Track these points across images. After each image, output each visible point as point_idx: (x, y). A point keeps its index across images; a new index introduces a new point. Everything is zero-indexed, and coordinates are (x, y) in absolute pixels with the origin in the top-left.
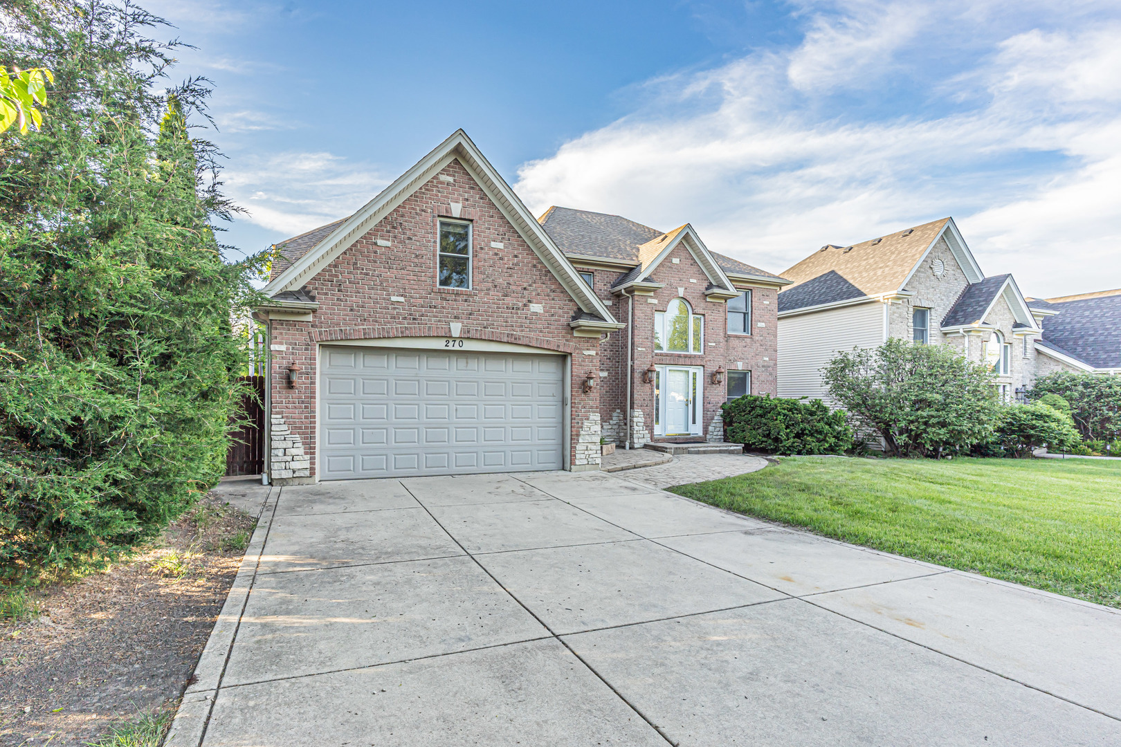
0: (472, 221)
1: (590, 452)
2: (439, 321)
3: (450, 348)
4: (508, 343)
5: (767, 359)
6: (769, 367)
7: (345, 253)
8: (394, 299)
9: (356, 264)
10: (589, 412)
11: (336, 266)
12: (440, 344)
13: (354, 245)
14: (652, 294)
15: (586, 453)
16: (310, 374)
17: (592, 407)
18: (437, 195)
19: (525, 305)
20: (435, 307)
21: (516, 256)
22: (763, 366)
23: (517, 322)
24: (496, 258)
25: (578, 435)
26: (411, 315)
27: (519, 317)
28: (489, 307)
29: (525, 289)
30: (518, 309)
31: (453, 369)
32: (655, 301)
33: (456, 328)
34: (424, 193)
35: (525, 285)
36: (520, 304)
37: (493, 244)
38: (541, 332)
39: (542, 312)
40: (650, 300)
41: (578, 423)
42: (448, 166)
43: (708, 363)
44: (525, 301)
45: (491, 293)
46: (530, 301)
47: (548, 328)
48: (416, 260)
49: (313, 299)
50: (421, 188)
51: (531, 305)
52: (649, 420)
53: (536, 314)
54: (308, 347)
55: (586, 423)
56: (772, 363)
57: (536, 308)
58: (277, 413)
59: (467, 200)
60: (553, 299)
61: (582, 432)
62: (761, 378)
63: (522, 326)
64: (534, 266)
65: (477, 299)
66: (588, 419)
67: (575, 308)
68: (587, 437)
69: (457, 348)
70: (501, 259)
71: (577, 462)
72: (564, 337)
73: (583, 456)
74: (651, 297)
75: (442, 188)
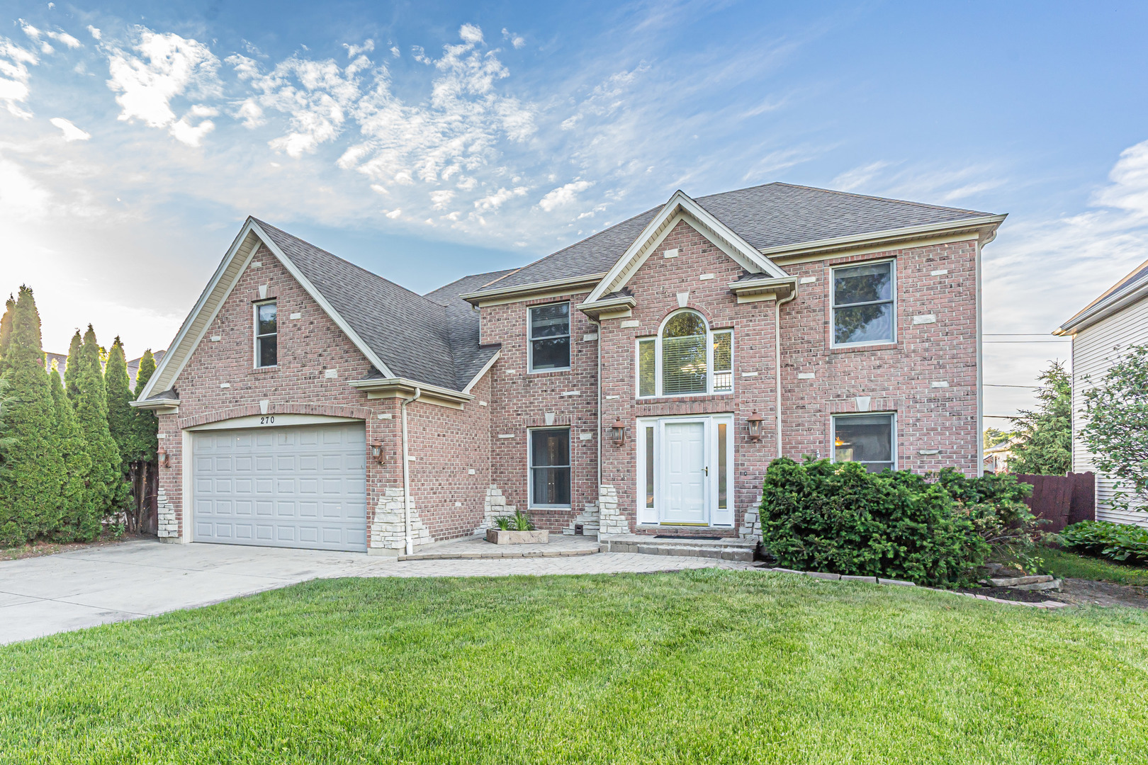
0: (275, 298)
1: (386, 534)
2: (253, 401)
3: (265, 425)
4: (306, 414)
5: (945, 384)
6: (950, 399)
7: (194, 353)
8: (223, 386)
9: (200, 361)
10: (386, 486)
11: (190, 366)
12: (256, 422)
13: (199, 346)
14: (629, 314)
15: (382, 534)
16: (179, 454)
17: (388, 481)
18: (250, 283)
19: (321, 373)
20: (250, 388)
21: (312, 323)
22: (930, 400)
23: (313, 391)
24: (296, 329)
25: (374, 513)
26: (234, 398)
27: (315, 386)
28: (290, 380)
29: (320, 355)
30: (314, 378)
31: (275, 443)
32: (636, 323)
33: (264, 406)
34: (241, 285)
35: (321, 350)
36: (317, 372)
37: (293, 316)
38: (335, 399)
39: (336, 377)
40: (625, 324)
41: (374, 499)
42: (258, 252)
43: (742, 407)
44: (320, 368)
45: (292, 366)
46: (325, 368)
47: (342, 393)
48: (237, 348)
49: (177, 396)
50: (239, 281)
51: (327, 371)
52: (627, 501)
53: (330, 380)
54: (177, 434)
55: (382, 500)
56: (959, 391)
57: (331, 373)
58: (162, 487)
59: (272, 279)
60: (347, 361)
61: (377, 510)
62: (925, 423)
63: (318, 395)
64: (328, 329)
65: (280, 374)
66: (384, 495)
67: (368, 367)
68: (382, 516)
69: (270, 424)
70: (299, 329)
71: (373, 545)
72: (357, 401)
73: (378, 538)
74: (628, 318)
75: (254, 275)
